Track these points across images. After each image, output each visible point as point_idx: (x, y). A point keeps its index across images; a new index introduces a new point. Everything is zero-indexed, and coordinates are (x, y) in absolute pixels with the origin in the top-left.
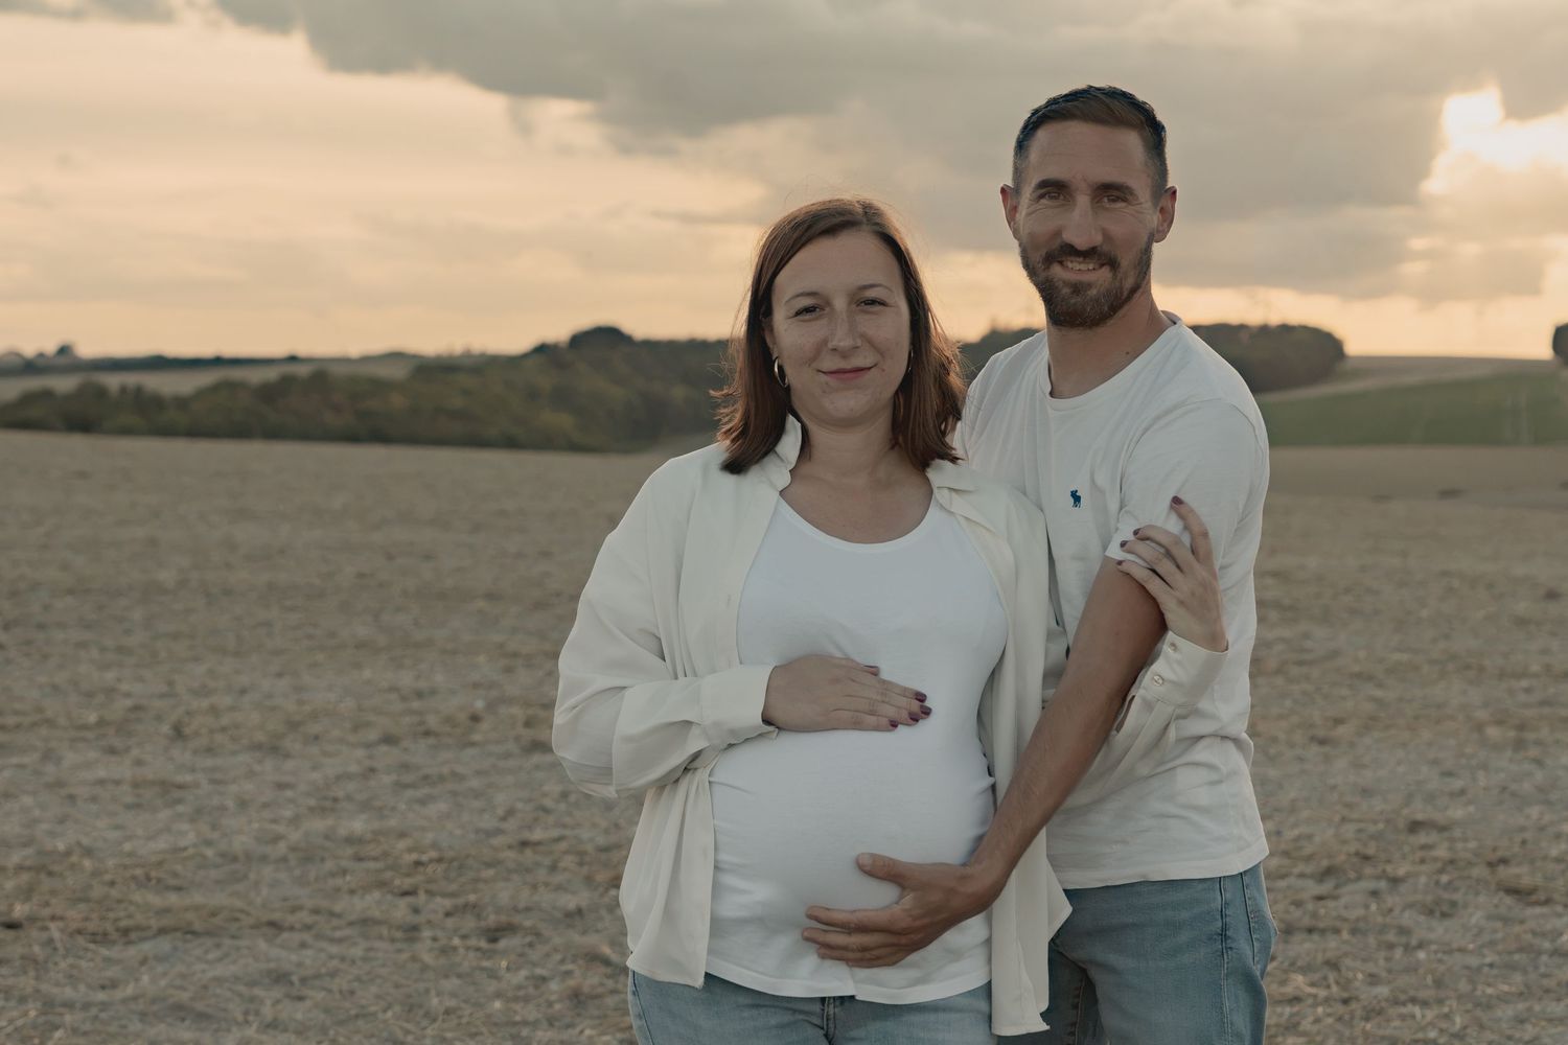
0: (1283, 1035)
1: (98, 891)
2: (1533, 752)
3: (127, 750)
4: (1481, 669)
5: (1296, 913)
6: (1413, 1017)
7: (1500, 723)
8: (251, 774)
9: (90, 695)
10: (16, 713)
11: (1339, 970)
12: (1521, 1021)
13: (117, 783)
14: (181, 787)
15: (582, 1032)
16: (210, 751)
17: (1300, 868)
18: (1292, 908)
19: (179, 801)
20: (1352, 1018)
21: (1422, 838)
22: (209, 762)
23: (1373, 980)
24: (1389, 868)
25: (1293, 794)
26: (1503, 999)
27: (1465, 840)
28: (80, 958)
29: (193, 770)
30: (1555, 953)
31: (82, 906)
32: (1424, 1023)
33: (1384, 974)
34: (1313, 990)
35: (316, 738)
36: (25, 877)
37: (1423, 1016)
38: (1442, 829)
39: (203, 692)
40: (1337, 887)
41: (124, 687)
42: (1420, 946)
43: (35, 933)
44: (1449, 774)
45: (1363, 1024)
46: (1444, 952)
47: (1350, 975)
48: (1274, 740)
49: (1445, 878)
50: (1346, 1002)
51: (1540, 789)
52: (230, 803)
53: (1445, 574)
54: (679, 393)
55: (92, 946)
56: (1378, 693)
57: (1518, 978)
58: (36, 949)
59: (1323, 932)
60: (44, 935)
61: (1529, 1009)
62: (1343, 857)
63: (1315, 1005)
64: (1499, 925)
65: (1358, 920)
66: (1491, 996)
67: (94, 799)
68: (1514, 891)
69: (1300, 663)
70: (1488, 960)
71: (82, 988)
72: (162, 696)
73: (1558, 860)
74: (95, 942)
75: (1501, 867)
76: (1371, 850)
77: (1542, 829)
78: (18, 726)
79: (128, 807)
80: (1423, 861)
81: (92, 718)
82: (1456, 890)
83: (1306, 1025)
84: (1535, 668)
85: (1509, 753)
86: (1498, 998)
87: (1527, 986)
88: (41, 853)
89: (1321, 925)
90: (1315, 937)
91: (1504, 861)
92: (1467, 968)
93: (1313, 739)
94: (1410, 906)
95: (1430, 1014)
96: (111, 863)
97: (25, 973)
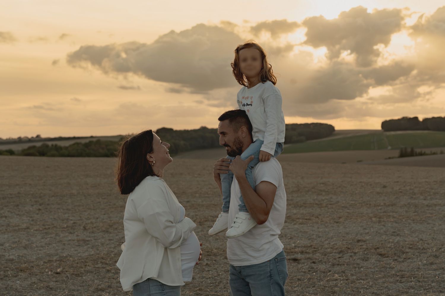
0: (334, 287)
1: (75, 265)
2: (383, 223)
3: (74, 233)
4: (370, 205)
5: (335, 261)
6: (361, 283)
7: (375, 217)
8: (103, 237)
9: (63, 220)
10: (48, 225)
11: (345, 273)
12: (384, 283)
13: (74, 240)
14: (88, 241)
15: (186, 292)
16: (93, 232)
17: (335, 251)
18: (334, 260)
19: (88, 244)
20: (349, 283)
21: (360, 244)
22: (93, 235)
23: (352, 275)
24: (354, 250)
25: (331, 235)
26: (380, 278)
27: (369, 244)
28: (74, 280)
29: (90, 237)
30: (390, 268)
31: (72, 268)
32: (364, 284)
33: (354, 274)
34: (340, 278)
35: (116, 229)
36: (58, 262)
37: (363, 283)
38: (364, 241)
39: (88, 219)
40: (343, 255)
41: (71, 218)
42: (362, 267)
43: (63, 275)
44: (365, 229)
45: (351, 284)
46: (367, 269)
47: (347, 274)
48: (327, 222)
49: (366, 252)
50: (347, 280)
51: (385, 232)
52: (100, 244)
53: (361, 182)
54: (182, 143)
55: (76, 277)
56: (348, 211)
57: (383, 273)
58: (64, 278)
59: (341, 265)
60: (65, 275)
61: (385, 280)
62: (344, 248)
63: (341, 281)
64: (378, 262)
65: (348, 262)
66: (377, 278)
67: (69, 244)
68: (381, 255)
69: (331, 204)
70: (376, 270)
71: (76, 286)
72: (79, 220)
73: (390, 247)
74: (76, 276)
75: (378, 250)
76: (350, 247)
77: (386, 241)
78: (49, 228)
79: (77, 246)
80: (361, 249)
81: (65, 226)
82: (368, 255)
83: (339, 285)
84: (382, 204)
85: (377, 224)
86: (379, 278)
87: (384, 275)
88: (60, 257)
89: (340, 264)
90: (339, 266)
91: (378, 248)
92: (372, 272)
93: (335, 222)
94: (359, 259)
95: (365, 282)
96: (76, 258)
97: (63, 284)
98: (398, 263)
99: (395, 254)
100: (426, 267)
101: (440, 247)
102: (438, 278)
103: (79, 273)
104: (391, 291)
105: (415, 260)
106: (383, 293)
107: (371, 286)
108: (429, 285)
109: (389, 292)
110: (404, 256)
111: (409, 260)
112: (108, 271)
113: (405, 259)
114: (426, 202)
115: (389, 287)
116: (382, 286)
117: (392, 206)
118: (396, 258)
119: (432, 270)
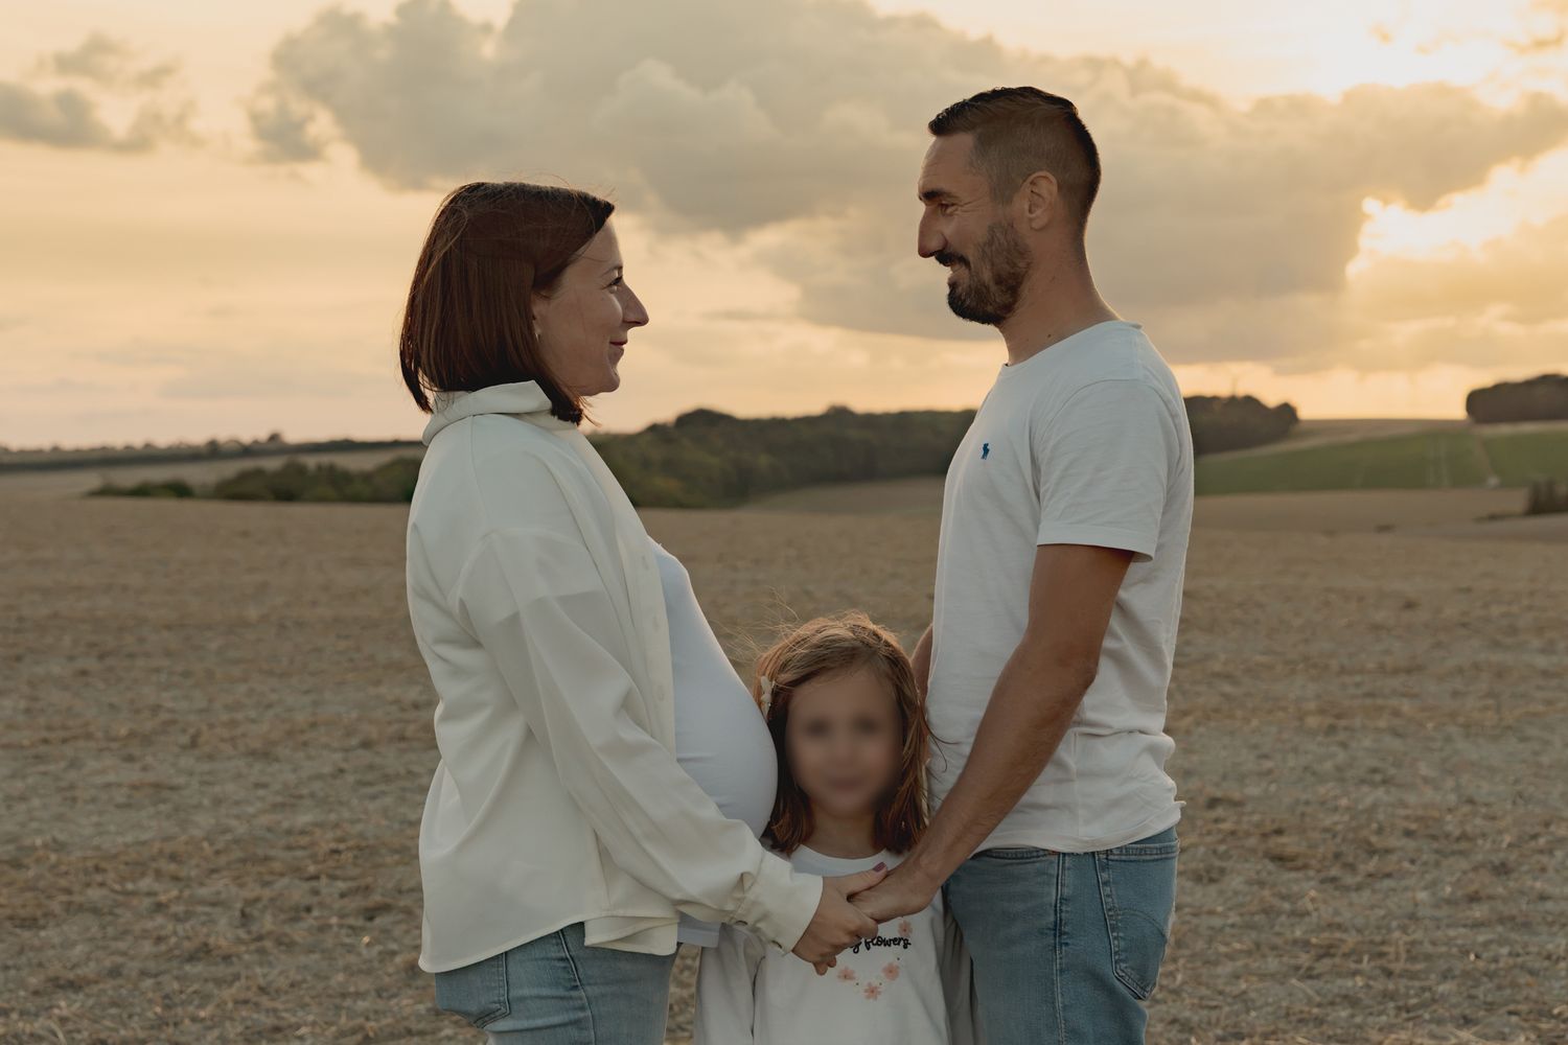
1: (48, 881)
2: (1342, 736)
3: (143, 757)
4: (1326, 667)
7: (1322, 712)
8: (237, 777)
9: (139, 711)
12: (1237, 977)
13: (120, 786)
14: (173, 788)
16: (211, 757)
19: (164, 801)
21: (1219, 811)
22: (207, 767)
26: (1231, 955)
27: (1252, 814)
29: (190, 774)
30: (1292, 913)
31: (27, 894)
35: (305, 744)
38: (1236, 804)
39: (234, 707)
41: (171, 705)
44: (1265, 757)
49: (1222, 848)
51: (1339, 769)
52: (206, 802)
53: (1328, 590)
54: (763, 461)
56: (1230, 689)
57: (1252, 936)
64: (1255, 887)
66: (1221, 953)
67: (93, 800)
68: (1280, 859)
70: (1230, 921)
72: (198, 711)
73: (1326, 830)
75: (1274, 838)
77: (1324, 803)
79: (118, 807)
80: (1209, 833)
82: (1229, 857)
84: (1372, 666)
85: (1320, 738)
86: (1227, 954)
87: (1257, 942)
88: (20, 849)
91: (1278, 832)
92: (1212, 928)
96: (74, 856)
98: (1337, 893)
99: (1337, 856)
100: (1443, 912)
101: (1538, 829)
102: (1473, 962)
103: (39, 913)
104: (1253, 1014)
105: (1411, 881)
106: (1218, 1020)
107: (1176, 992)
108: (1423, 989)
109: (1243, 1016)
110: (1372, 864)
111: (1387, 883)
112: (159, 907)
113: (1370, 875)
114: (1541, 662)
115: (1253, 995)
116: (1221, 993)
117: (1409, 671)
118: (1334, 872)
119: (1465, 926)
